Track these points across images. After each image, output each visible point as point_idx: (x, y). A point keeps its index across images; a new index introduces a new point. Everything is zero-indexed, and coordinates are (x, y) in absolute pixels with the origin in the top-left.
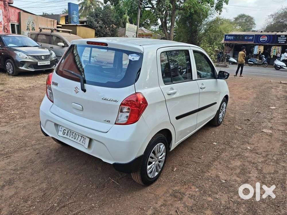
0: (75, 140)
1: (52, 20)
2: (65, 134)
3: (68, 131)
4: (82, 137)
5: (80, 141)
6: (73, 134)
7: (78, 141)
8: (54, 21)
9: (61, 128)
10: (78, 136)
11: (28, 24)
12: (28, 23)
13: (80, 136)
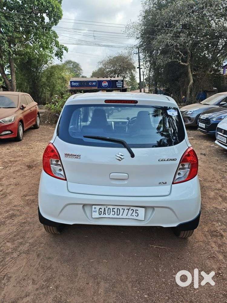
0: (120, 216)
2: (101, 213)
3: (105, 208)
4: (129, 209)
5: (127, 215)
6: (114, 210)
7: (124, 216)
9: (95, 208)
10: (123, 210)
13: (125, 210)
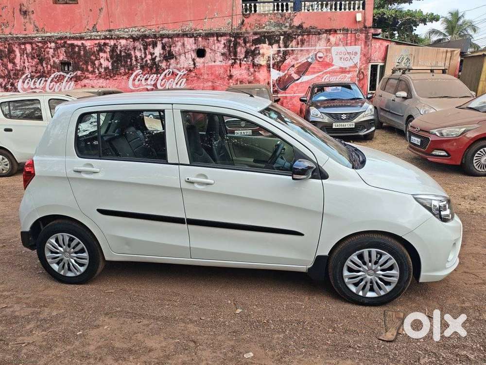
1: (449, 49)
8: (454, 51)
11: (398, 62)
12: (400, 61)
